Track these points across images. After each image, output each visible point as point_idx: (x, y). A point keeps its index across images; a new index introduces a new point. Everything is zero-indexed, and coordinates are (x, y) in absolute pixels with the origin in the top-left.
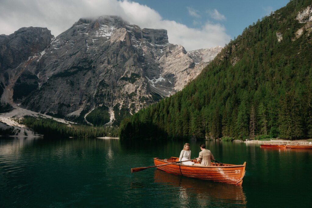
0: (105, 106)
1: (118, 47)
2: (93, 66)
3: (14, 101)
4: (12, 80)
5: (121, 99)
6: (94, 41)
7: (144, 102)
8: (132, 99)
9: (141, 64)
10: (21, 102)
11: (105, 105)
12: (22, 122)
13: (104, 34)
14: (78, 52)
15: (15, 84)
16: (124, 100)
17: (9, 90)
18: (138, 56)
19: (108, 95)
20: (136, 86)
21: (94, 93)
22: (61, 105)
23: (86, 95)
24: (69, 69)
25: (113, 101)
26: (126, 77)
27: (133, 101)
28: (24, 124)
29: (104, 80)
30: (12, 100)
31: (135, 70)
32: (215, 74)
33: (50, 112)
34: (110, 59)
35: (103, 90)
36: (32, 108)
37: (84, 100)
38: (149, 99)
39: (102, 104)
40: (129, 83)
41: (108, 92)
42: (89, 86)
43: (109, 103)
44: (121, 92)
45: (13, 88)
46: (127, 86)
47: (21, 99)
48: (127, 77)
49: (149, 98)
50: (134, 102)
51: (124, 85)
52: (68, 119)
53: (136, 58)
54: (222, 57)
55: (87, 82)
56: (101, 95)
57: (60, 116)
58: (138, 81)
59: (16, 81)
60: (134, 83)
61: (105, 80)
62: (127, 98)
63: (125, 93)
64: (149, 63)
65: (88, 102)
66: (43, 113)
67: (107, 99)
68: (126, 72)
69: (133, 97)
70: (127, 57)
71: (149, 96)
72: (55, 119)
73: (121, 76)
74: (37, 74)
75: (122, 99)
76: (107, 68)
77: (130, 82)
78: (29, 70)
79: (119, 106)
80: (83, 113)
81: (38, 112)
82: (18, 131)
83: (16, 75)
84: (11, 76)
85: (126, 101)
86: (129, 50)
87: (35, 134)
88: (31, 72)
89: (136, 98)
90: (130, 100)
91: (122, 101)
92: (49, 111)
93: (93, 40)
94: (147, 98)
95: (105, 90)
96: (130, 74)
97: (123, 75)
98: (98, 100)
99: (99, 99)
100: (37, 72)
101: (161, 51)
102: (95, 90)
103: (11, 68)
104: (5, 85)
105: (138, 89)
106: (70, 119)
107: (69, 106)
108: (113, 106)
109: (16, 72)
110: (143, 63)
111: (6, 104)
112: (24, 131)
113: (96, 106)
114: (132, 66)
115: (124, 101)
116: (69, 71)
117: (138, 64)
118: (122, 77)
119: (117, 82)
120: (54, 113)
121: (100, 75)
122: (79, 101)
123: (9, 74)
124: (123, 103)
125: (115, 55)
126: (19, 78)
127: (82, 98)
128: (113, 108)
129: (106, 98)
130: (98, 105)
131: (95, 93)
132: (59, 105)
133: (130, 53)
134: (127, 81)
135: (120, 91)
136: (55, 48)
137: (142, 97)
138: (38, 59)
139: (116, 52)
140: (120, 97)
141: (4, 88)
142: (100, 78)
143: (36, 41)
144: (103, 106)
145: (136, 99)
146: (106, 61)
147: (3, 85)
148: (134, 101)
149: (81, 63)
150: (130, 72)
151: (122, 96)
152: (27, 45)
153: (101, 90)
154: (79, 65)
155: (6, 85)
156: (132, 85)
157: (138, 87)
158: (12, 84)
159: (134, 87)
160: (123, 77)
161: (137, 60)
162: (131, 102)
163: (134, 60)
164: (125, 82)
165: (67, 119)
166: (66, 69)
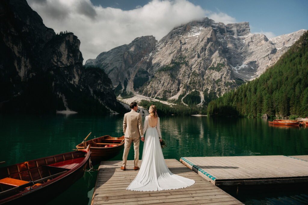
0: (197, 91)
1: (205, 43)
2: (186, 61)
3: (134, 90)
4: (132, 75)
5: (209, 84)
6: (187, 41)
7: (228, 86)
8: (218, 84)
9: (225, 55)
10: (139, 90)
11: (197, 90)
12: (140, 104)
13: (194, 34)
14: (175, 51)
15: (134, 78)
16: (211, 86)
17: (131, 82)
18: (222, 48)
19: (199, 82)
20: (221, 73)
21: (188, 81)
22: (165, 92)
23: (182, 83)
24: (169, 64)
25: (203, 87)
26: (213, 67)
27: (219, 86)
28: (142, 106)
29: (195, 71)
30: (133, 89)
31: (221, 61)
32: (291, 60)
33: (158, 97)
34: (200, 54)
35: (195, 79)
36: (146, 94)
37: (181, 87)
38: (232, 84)
39: (195, 89)
40: (216, 72)
41: (199, 80)
42: (184, 76)
43: (200, 88)
44: (209, 79)
45: (133, 81)
46: (214, 74)
47: (139, 88)
48: (214, 67)
49: (232, 83)
50: (220, 87)
51: (211, 74)
52: (170, 102)
53: (221, 51)
54: (300, 44)
55: (182, 73)
56: (194, 83)
57: (165, 99)
58: (223, 69)
59: (134, 76)
60: (220, 72)
61: (196, 71)
62: (214, 84)
63: (212, 80)
64: (232, 53)
65: (183, 89)
66: (153, 98)
67: (198, 85)
68: (212, 63)
69: (219, 83)
70: (213, 51)
71: (232, 81)
72: (161, 102)
73: (208, 66)
74: (147, 70)
75: (210, 85)
76: (197, 61)
77: (216, 71)
78: (142, 67)
79: (208, 91)
80: (180, 97)
81: (149, 97)
82: (138, 110)
83: (134, 72)
84: (132, 73)
85: (214, 87)
86: (215, 45)
88: (143, 69)
89: (221, 83)
90: (217, 85)
91: (210, 86)
92: (157, 96)
93: (186, 40)
94: (231, 83)
95: (197, 78)
96: (216, 64)
97: (210, 66)
98: (191, 86)
99: (192, 86)
100: (147, 69)
101: (243, 41)
102: (189, 79)
103: (131, 67)
104: (128, 80)
105: (223, 76)
106: (171, 101)
107: (170, 92)
108: (203, 91)
109: (134, 69)
110: (227, 54)
111: (130, 92)
112: (142, 111)
113: (190, 91)
114: (217, 58)
115: (211, 87)
116: (169, 66)
117: (223, 55)
118: (210, 67)
119: (205, 71)
120: (160, 98)
121: (192, 67)
122: (177, 88)
123: (130, 71)
124: (211, 88)
125: (204, 50)
126: (137, 73)
127: (179, 86)
128: (203, 92)
129: (197, 85)
130: (192, 91)
131: (189, 81)
132: (164, 91)
133: (216, 47)
134: (214, 70)
135: (208, 79)
136: (159, 50)
137: (226, 82)
138: (148, 59)
139: (204, 48)
140: (208, 84)
141: (128, 81)
142: (192, 69)
143: (146, 46)
144: (195, 91)
145: (222, 84)
146: (197, 56)
147: (127, 79)
148: (220, 86)
149: (177, 59)
150: (216, 63)
151: (210, 82)
152: (140, 49)
153: (193, 78)
154: (176, 61)
155: (129, 79)
156: (218, 73)
157: (223, 75)
158: (132, 78)
159: (220, 75)
160: (211, 67)
161: (222, 52)
162: (217, 87)
163: (219, 53)
164: (212, 71)
165: (169, 101)
166: (167, 65)
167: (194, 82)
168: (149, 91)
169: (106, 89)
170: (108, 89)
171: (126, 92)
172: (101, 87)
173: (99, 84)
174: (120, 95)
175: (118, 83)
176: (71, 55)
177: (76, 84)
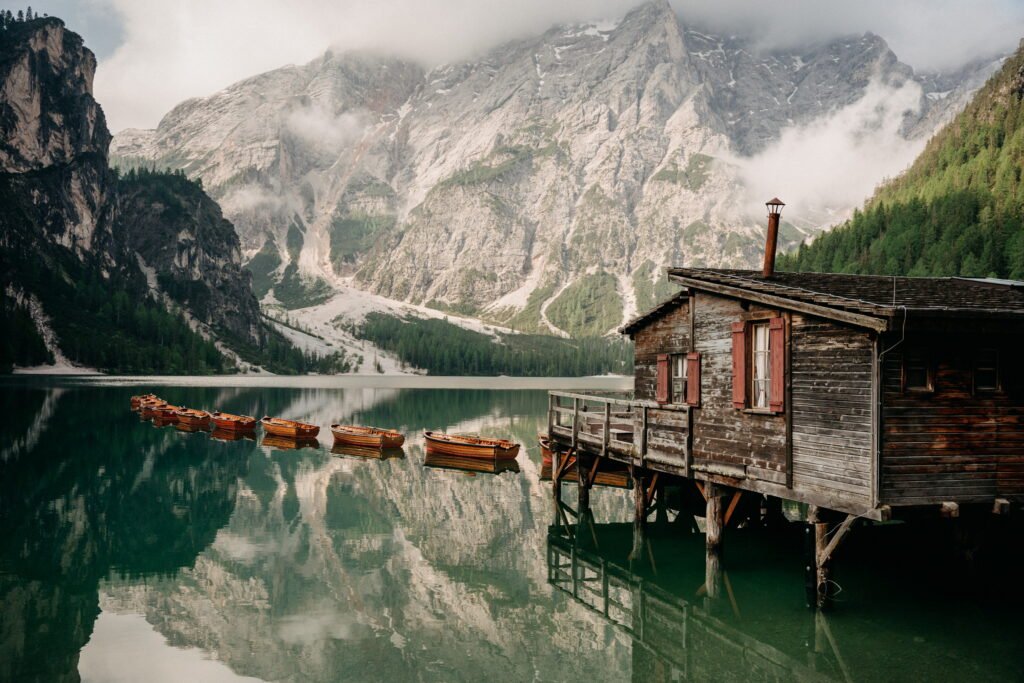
0: (604, 274)
1: (640, 66)
2: (560, 140)
3: (335, 268)
4: (324, 204)
5: (656, 245)
6: (560, 54)
7: (735, 251)
8: (695, 244)
9: (723, 118)
10: (355, 270)
11: (606, 269)
12: (363, 332)
13: (594, 26)
14: (509, 98)
15: (333, 217)
16: (666, 249)
17: (318, 235)
18: (711, 90)
19: (615, 235)
20: (706, 198)
21: (568, 231)
22: (471, 277)
23: (544, 240)
24: (485, 156)
25: (630, 255)
26: (671, 168)
27: (697, 250)
28: (370, 339)
29: (597, 185)
30: (329, 267)
31: (704, 143)
33: (438, 299)
34: (616, 112)
35: (596, 220)
36: (385, 288)
37: (538, 256)
38: (752, 241)
39: (597, 266)
40: (683, 191)
41: (615, 224)
42: (550, 210)
43: (619, 261)
44: (656, 223)
45: (327, 229)
46: (676, 199)
47: (353, 261)
48: (676, 172)
49: (752, 238)
50: (701, 256)
51: (665, 199)
52: (493, 319)
53: (705, 101)
54: (1004, 90)
55: (544, 194)
56: (592, 237)
57: (469, 310)
58: (714, 181)
59: (334, 207)
60: (701, 191)
61: (602, 186)
62: (676, 241)
63: (670, 224)
64: (752, 113)
65: (549, 263)
66: (418, 302)
67: (609, 248)
68: (670, 152)
69: (696, 238)
70: (671, 100)
71: (752, 231)
72: (453, 319)
73: (653, 167)
74: (390, 181)
75: (661, 246)
76: (607, 143)
77: (686, 187)
78: (367, 168)
79: (651, 271)
80: (536, 299)
81: (402, 300)
82: (357, 359)
83: (333, 187)
84: (321, 194)
85: (675, 254)
86: (679, 76)
87: (403, 366)
88: (374, 175)
89: (706, 240)
90: (688, 247)
91: (662, 252)
92: (436, 295)
93: (557, 50)
94: (748, 238)
95: (604, 217)
96: (687, 158)
97: (660, 163)
98: (580, 253)
99: (584, 250)
100: (390, 177)
101: (795, 61)
102: (570, 221)
103: (317, 167)
104: (305, 224)
105: (714, 210)
106: (496, 318)
107: (493, 278)
108: (629, 270)
109: (331, 178)
110: (731, 115)
111: (315, 280)
112: (373, 360)
113: (576, 274)
114: (689, 131)
115: (667, 254)
116: (487, 164)
117: (713, 119)
118: (658, 169)
119: (641, 188)
120: (448, 303)
121: (586, 169)
122: (523, 258)
123: (315, 187)
124: (663, 258)
125: (633, 96)
126: (344, 195)
127: (530, 250)
128: (630, 278)
129: (606, 246)
130: (584, 271)
131: (572, 231)
132: (463, 274)
133: (683, 83)
134: (675, 182)
135: (653, 220)
136: (440, 91)
137: (728, 236)
138: (392, 131)
139: (633, 88)
140: (653, 241)
141: (304, 229)
142: (585, 179)
143: (382, 77)
144: (597, 274)
145: (710, 245)
146: (604, 120)
147: (300, 223)
148: (702, 252)
149: (521, 134)
150: (686, 153)
151: (661, 236)
152: (357, 89)
153: (591, 219)
154: (515, 142)
155: (310, 221)
156: (693, 196)
157: (712, 204)
158: (325, 218)
159: (702, 204)
160: (664, 169)
161: (710, 104)
162: (691, 255)
163: (696, 110)
164: (668, 187)
165: (488, 318)
166: (478, 157)
167: (594, 234)
168: (401, 272)
169: (214, 267)
170: (224, 270)
171: (298, 279)
172: (191, 260)
173: (182, 248)
174: (271, 292)
175: (263, 239)
176: (58, 119)
177: (83, 250)
